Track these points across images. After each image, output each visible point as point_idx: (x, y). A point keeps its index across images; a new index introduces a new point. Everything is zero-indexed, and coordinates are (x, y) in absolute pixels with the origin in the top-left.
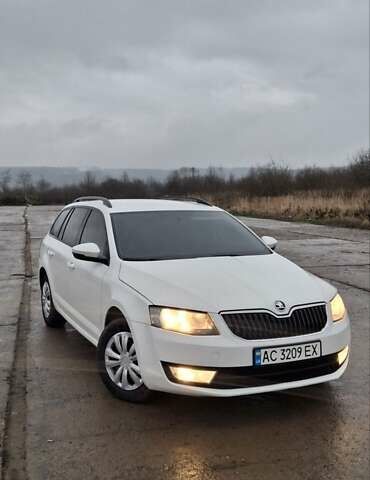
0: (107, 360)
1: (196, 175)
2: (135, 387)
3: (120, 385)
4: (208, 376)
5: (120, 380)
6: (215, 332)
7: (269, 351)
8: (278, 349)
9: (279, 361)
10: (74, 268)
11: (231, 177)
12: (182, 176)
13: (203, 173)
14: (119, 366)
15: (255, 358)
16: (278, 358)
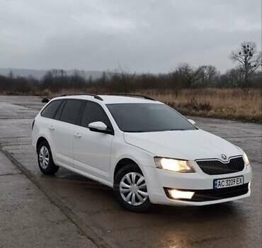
0: (121, 189)
1: (64, 75)
2: (140, 203)
3: (130, 202)
4: (190, 195)
5: (130, 200)
6: (193, 171)
7: (221, 181)
8: (225, 180)
9: (225, 186)
10: (80, 137)
11: (91, 78)
12: (54, 76)
13: (70, 74)
14: (129, 192)
15: (214, 184)
16: (225, 185)
